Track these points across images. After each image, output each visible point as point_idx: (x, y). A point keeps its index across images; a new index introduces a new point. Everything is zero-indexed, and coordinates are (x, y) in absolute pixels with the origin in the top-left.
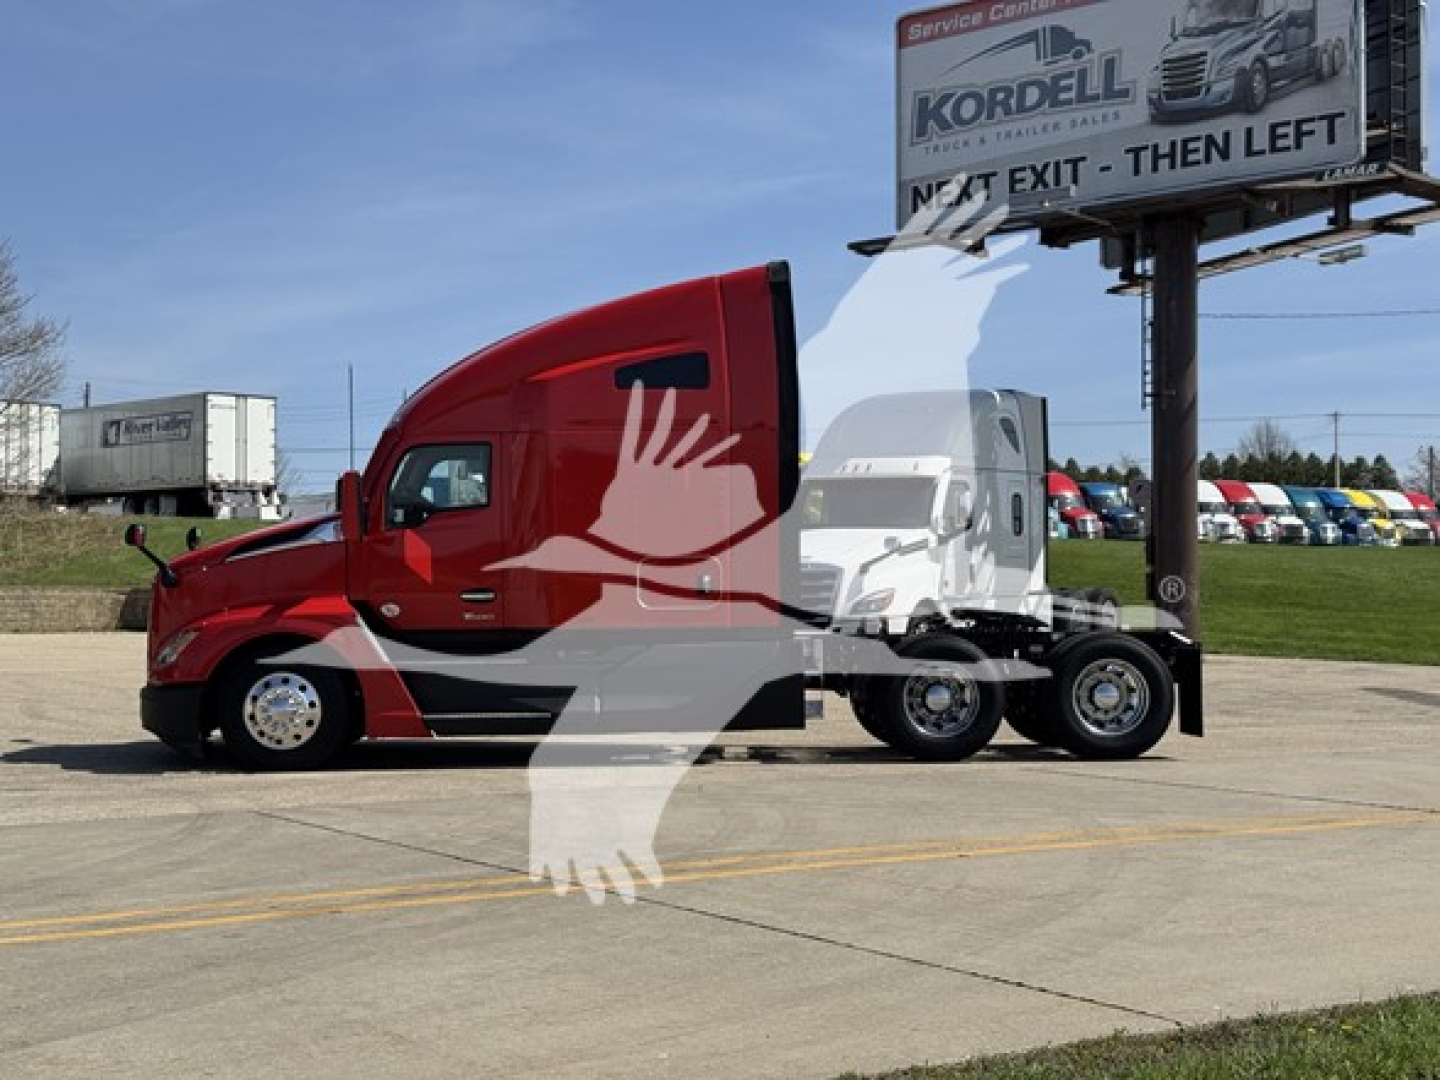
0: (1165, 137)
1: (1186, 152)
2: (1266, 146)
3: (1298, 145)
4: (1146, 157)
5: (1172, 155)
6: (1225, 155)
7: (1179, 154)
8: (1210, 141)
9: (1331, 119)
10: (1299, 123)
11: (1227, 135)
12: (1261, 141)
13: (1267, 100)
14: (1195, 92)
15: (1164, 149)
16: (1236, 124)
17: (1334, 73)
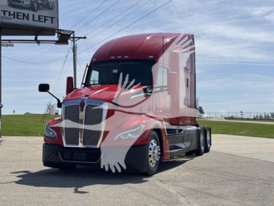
0: (12, 10)
1: (18, 16)
2: (37, 19)
3: (45, 22)
4: (7, 14)
5: (14, 15)
6: (28, 19)
7: (16, 15)
8: (24, 14)
9: (52, 18)
10: (45, 17)
11: (28, 14)
12: (36, 18)
13: (38, 9)
14: (20, 2)
15: (12, 13)
16: (31, 13)
17: (52, 8)
